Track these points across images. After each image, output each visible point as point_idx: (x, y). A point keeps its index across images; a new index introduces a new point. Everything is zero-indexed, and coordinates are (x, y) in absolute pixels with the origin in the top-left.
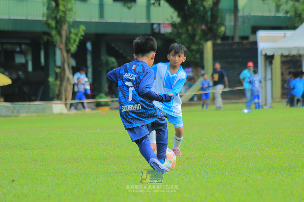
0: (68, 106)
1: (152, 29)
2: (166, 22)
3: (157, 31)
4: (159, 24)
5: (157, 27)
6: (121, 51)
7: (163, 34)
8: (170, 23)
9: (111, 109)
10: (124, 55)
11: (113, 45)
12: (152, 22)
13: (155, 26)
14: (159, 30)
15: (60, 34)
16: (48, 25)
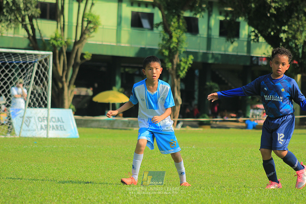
0: (176, 123)
1: (252, 61)
2: (264, 56)
3: (255, 62)
4: (257, 57)
5: (255, 59)
6: (224, 79)
7: (261, 66)
8: (266, 56)
9: (212, 127)
10: (226, 81)
11: (217, 73)
12: (252, 55)
13: (254, 59)
14: (258, 62)
15: (172, 61)
16: (163, 53)
